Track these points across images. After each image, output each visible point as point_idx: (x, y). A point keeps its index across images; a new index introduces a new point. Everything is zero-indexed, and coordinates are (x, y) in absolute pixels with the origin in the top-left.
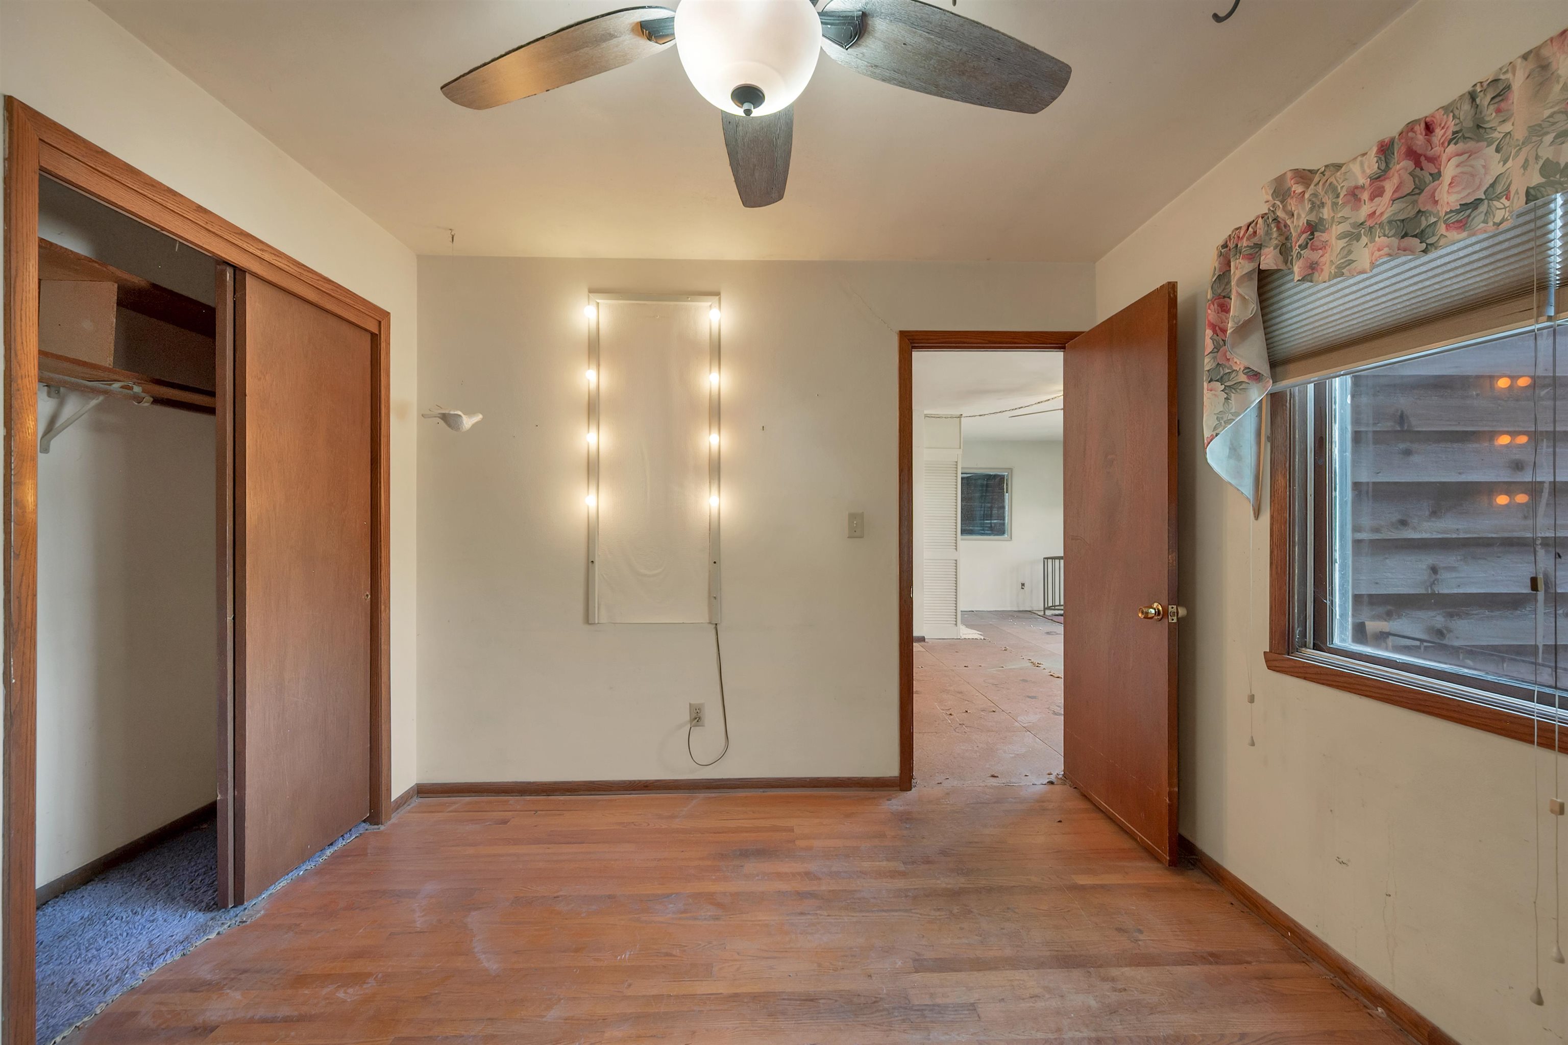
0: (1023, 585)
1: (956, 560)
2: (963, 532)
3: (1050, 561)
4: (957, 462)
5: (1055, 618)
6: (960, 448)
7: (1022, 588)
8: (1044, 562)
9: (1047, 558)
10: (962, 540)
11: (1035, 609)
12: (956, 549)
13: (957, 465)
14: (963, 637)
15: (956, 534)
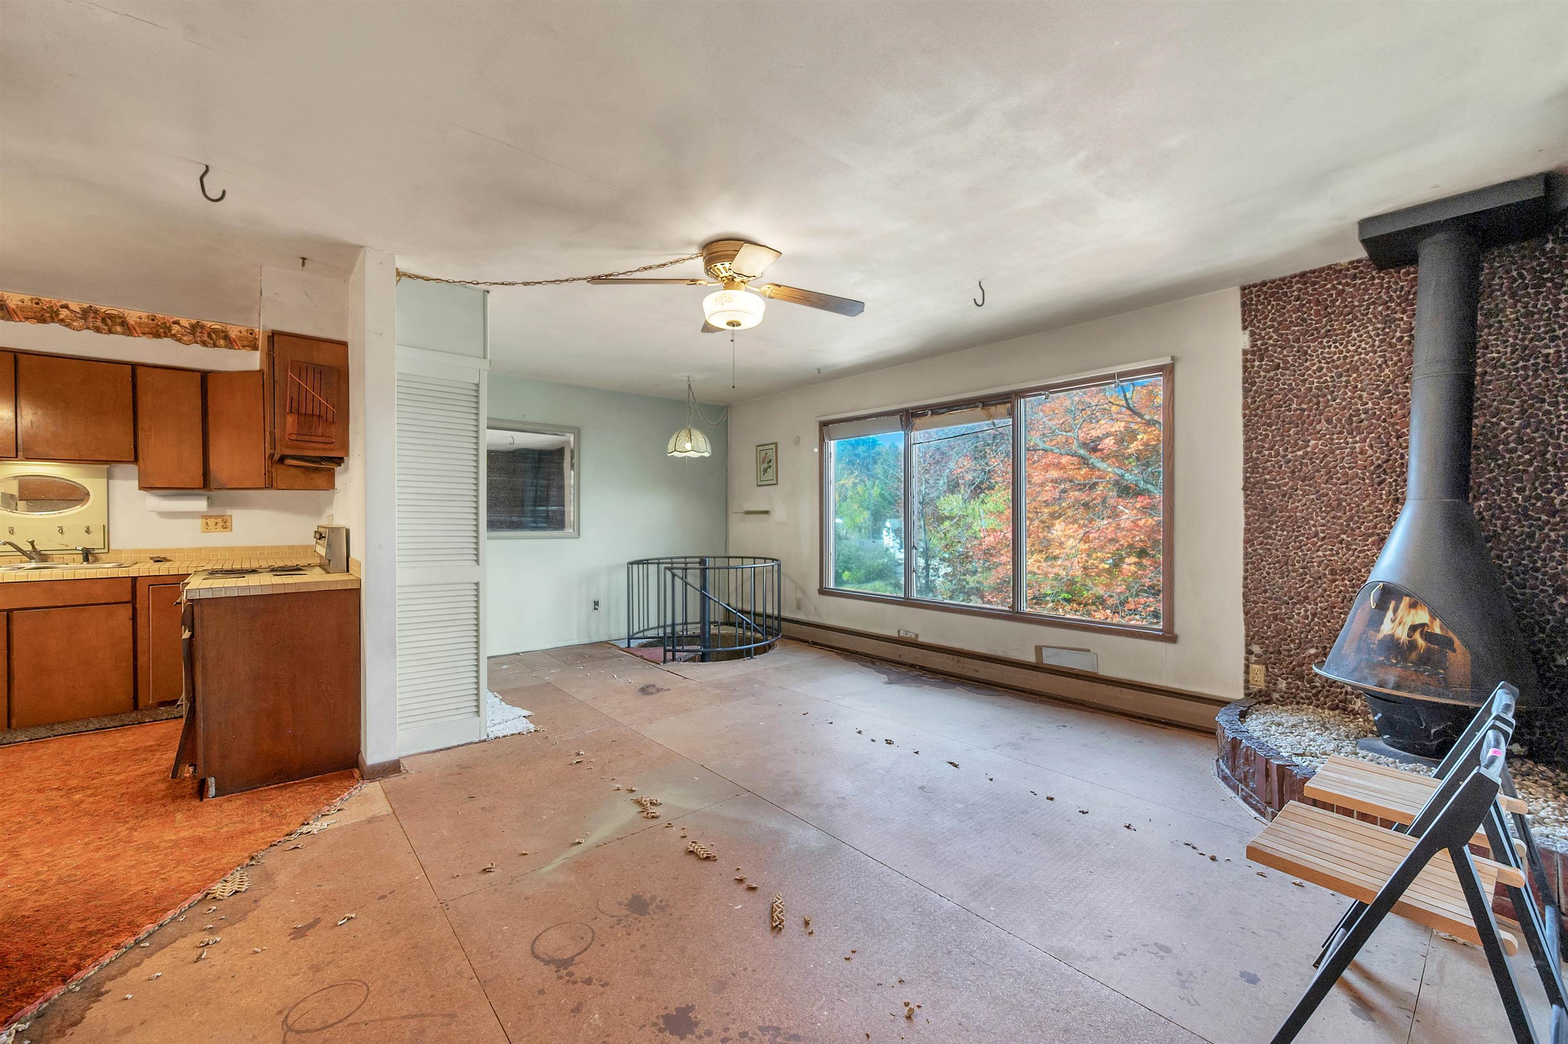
0: (596, 603)
1: (477, 584)
2: (493, 525)
3: (635, 566)
4: (477, 385)
5: (646, 652)
6: (485, 357)
7: (595, 609)
8: (628, 568)
9: (632, 563)
10: (489, 538)
11: (614, 637)
12: (477, 561)
13: (477, 391)
14: (492, 736)
15: (477, 531)
